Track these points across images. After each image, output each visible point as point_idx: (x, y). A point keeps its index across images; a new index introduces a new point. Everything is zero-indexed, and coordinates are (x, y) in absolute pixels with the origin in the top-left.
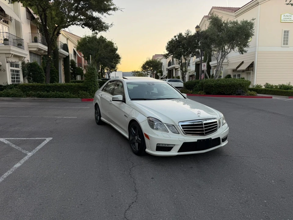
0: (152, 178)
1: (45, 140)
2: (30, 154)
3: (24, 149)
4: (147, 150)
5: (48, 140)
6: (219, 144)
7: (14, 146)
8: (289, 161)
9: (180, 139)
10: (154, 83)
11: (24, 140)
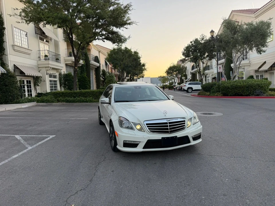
0: (113, 171)
1: (49, 137)
2: (30, 148)
3: (28, 144)
4: (118, 147)
5: (51, 137)
6: (189, 142)
7: (22, 141)
8: (262, 161)
9: (144, 137)
10: (141, 87)
11: (33, 137)
